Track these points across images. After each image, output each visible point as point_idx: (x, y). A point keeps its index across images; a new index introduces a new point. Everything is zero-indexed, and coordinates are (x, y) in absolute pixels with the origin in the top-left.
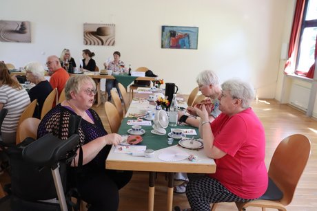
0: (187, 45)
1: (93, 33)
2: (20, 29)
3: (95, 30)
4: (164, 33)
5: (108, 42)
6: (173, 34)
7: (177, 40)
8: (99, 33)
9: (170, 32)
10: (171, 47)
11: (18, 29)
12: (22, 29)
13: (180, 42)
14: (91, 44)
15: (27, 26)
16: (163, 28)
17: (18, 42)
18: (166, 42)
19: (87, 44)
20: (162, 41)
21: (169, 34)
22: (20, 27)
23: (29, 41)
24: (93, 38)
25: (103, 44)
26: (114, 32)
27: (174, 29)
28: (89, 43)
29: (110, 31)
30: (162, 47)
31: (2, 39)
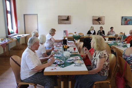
0: (131, 23)
1: (96, 20)
2: (67, 19)
3: (97, 19)
4: (123, 19)
5: (102, 23)
6: (126, 19)
7: (127, 22)
9: (125, 19)
10: (125, 25)
11: (66, 19)
12: (68, 19)
13: (128, 23)
15: (70, 17)
16: (122, 17)
17: (66, 24)
18: (123, 23)
19: (94, 24)
20: (122, 22)
21: (124, 20)
22: (67, 18)
23: (70, 24)
24: (97, 22)
25: (100, 24)
27: (126, 18)
28: (96, 24)
29: (103, 19)
30: (122, 25)
31: (59, 23)
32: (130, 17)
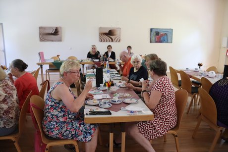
0: (166, 40)
1: (106, 34)
2: (54, 32)
3: (107, 32)
4: (152, 33)
5: (116, 39)
6: (157, 33)
7: (160, 38)
8: (109, 34)
9: (156, 32)
10: (156, 42)
11: (53, 32)
12: (56, 32)
13: (162, 39)
14: (104, 41)
15: (59, 30)
16: (151, 30)
17: (53, 41)
18: (153, 39)
19: (101, 41)
20: (151, 38)
21: (155, 34)
22: (54, 31)
23: (60, 40)
24: (106, 37)
25: (112, 41)
26: (120, 33)
27: (158, 30)
28: (103, 40)
29: (117, 33)
30: (151, 42)
31: (41, 40)
32: (164, 30)
